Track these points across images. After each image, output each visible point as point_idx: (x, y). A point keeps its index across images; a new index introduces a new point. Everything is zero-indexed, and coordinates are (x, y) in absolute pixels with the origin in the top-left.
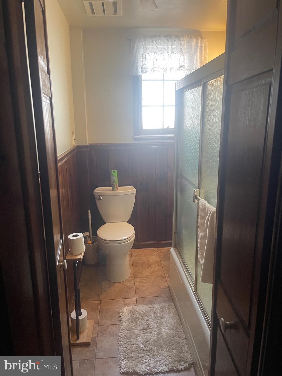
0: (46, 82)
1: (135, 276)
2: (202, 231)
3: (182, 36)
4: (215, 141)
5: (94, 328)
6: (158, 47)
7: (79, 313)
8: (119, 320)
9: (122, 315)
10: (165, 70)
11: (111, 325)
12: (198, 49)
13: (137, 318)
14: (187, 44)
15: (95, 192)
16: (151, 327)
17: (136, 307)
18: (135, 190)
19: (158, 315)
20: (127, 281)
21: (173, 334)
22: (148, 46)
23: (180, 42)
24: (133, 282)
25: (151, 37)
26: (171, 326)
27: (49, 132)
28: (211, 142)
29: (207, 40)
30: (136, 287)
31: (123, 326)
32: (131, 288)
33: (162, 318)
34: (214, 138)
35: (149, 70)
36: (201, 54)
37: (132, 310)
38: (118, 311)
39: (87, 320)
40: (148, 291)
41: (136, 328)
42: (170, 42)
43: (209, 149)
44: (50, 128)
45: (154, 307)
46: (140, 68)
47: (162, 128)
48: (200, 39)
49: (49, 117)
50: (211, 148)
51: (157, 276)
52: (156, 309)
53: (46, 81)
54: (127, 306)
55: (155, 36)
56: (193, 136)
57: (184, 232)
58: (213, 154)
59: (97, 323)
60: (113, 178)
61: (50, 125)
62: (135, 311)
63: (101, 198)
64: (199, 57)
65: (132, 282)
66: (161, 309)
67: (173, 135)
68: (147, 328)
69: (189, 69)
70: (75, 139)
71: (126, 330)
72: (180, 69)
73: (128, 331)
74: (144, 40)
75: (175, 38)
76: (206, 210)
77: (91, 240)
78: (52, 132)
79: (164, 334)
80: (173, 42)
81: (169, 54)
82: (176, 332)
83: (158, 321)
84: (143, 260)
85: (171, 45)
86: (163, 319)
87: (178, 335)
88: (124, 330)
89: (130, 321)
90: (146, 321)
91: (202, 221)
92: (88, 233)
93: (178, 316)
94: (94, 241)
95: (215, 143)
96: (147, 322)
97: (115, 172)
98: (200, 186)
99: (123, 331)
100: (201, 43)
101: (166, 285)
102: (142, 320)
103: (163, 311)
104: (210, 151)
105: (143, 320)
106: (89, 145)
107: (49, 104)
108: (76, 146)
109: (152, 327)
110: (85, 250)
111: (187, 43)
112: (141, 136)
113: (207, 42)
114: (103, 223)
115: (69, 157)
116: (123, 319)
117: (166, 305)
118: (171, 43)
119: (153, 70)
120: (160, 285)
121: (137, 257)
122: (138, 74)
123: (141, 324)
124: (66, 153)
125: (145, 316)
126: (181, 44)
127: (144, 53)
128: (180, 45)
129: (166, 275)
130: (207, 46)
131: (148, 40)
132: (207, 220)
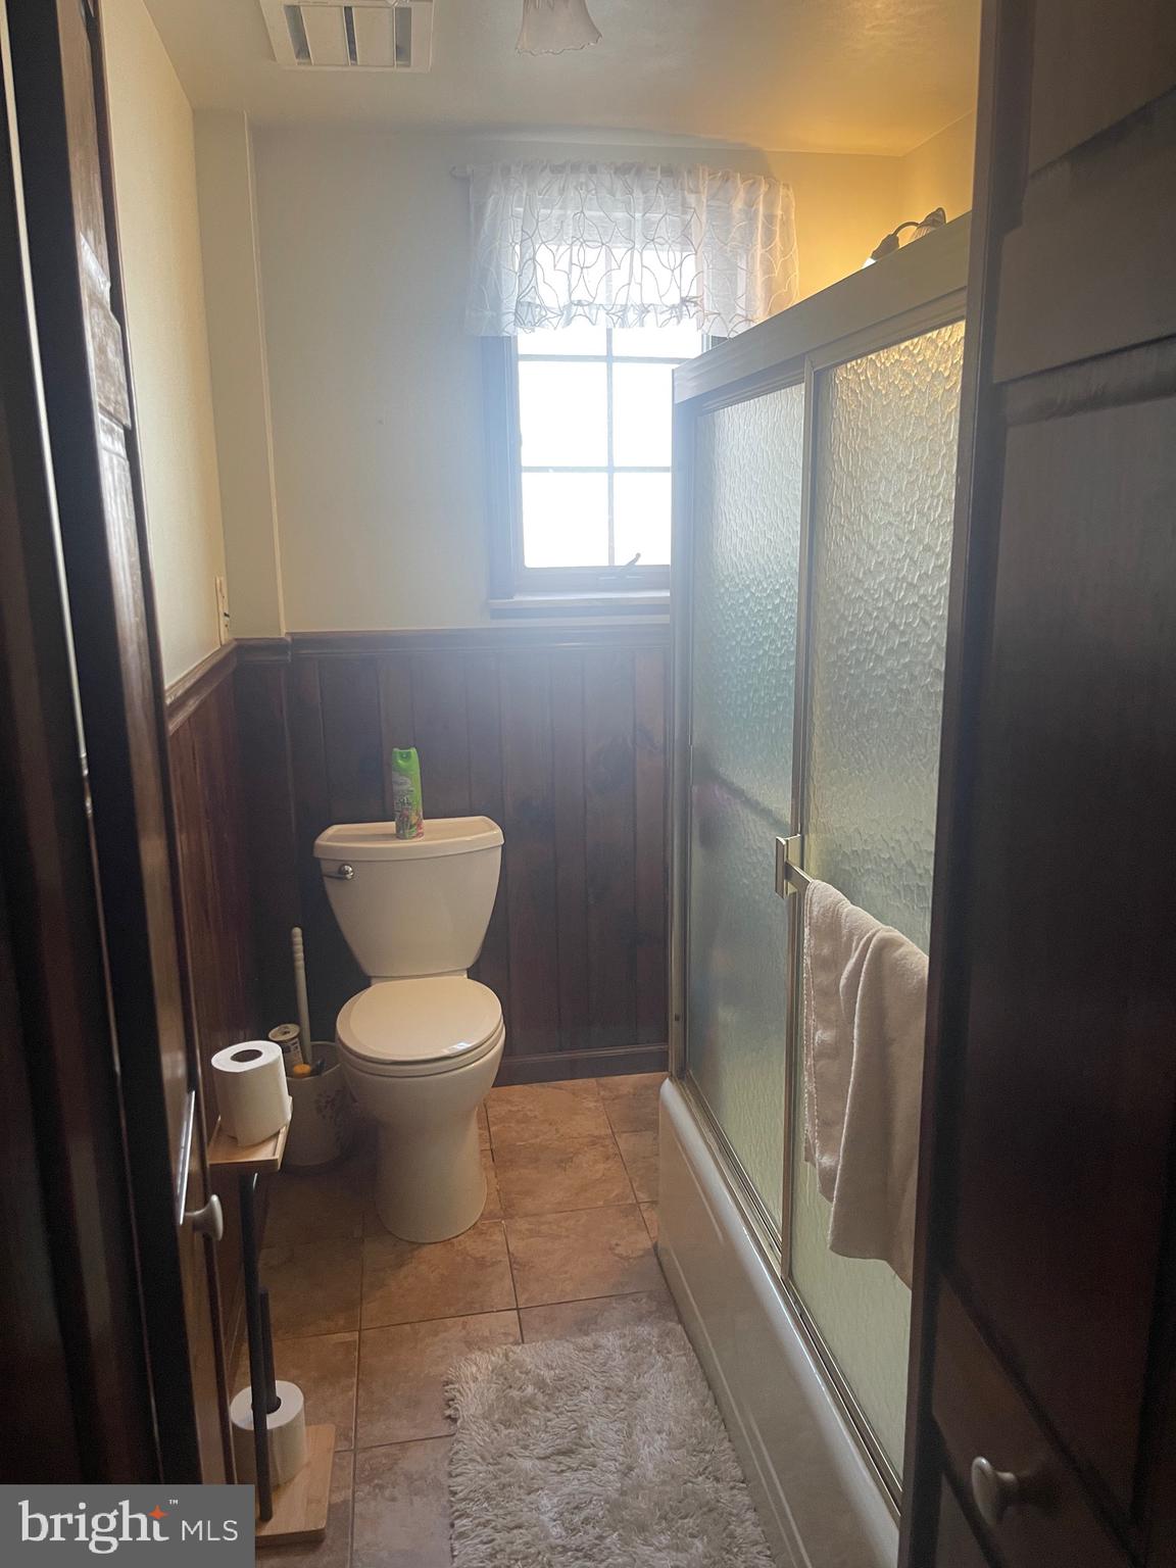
0: (111, 356)
1: (505, 1208)
2: (826, 1023)
3: (689, 172)
4: (874, 630)
5: (337, 1460)
6: (588, 213)
7: (265, 1403)
8: (449, 1417)
9: (459, 1391)
10: (619, 314)
11: (412, 1444)
12: (757, 228)
13: (529, 1402)
14: (708, 206)
15: (321, 846)
16: (589, 1438)
17: (518, 1349)
18: (499, 831)
19: (620, 1381)
20: (472, 1232)
21: (688, 1466)
22: (542, 211)
23: (680, 196)
24: (499, 1238)
25: (557, 170)
26: (676, 1430)
27: (127, 596)
28: (853, 633)
29: (791, 193)
30: (516, 1258)
31: (466, 1442)
32: (493, 1264)
33: (635, 1396)
34: (870, 615)
35: (550, 315)
36: (770, 252)
37: (505, 1367)
38: (442, 1376)
39: (304, 1428)
40: (568, 1275)
41: (525, 1447)
42: (638, 194)
43: (846, 661)
44: (132, 575)
45: (596, 1346)
46: (510, 303)
47: (605, 563)
48: (764, 188)
49: (125, 526)
50: (857, 660)
51: (601, 1203)
52: (610, 1356)
53: (109, 350)
54: (480, 1349)
55: (575, 168)
56: (761, 604)
57: (726, 1016)
58: (866, 686)
59: (347, 1438)
60: (401, 784)
61: (133, 559)
62: (517, 1372)
63: (347, 872)
64: (761, 263)
65: (495, 1237)
66: (632, 1355)
67: (669, 594)
68: (574, 1447)
69: (719, 314)
70: (226, 615)
71: (480, 1460)
72: (681, 312)
73: (491, 1468)
74: (525, 185)
75: (659, 177)
76: (845, 932)
77: (309, 1058)
78: (140, 592)
79: (650, 1466)
80: (652, 193)
81: (633, 247)
82: (702, 1455)
83: (622, 1410)
84: (537, 1137)
85: (641, 208)
86: (641, 1402)
87: (710, 1469)
88: (472, 1460)
89: (496, 1417)
90: (569, 1414)
91: (823, 979)
92: (293, 1030)
93: (705, 1383)
94: (322, 1063)
95: (876, 635)
96: (571, 1418)
97: (408, 757)
98: (800, 824)
99: (469, 1467)
100: (770, 204)
101: (644, 1242)
102: (548, 1409)
103: (639, 1365)
104: (852, 672)
105: (554, 1410)
106: (289, 639)
107: (122, 460)
108: (235, 643)
109: (593, 1441)
110: (289, 1117)
111: (711, 203)
112: (517, 598)
113: (792, 199)
114: (360, 981)
115: (204, 695)
116: (464, 1413)
117: (649, 1334)
118: (641, 201)
119: (569, 314)
120: (617, 1245)
121: (512, 1125)
122: (503, 330)
123: (547, 1427)
124: (193, 681)
125: (559, 1391)
126: (685, 206)
127: (527, 238)
128: (680, 208)
129: (642, 1196)
130: (793, 217)
131: (543, 185)
132: (848, 979)
